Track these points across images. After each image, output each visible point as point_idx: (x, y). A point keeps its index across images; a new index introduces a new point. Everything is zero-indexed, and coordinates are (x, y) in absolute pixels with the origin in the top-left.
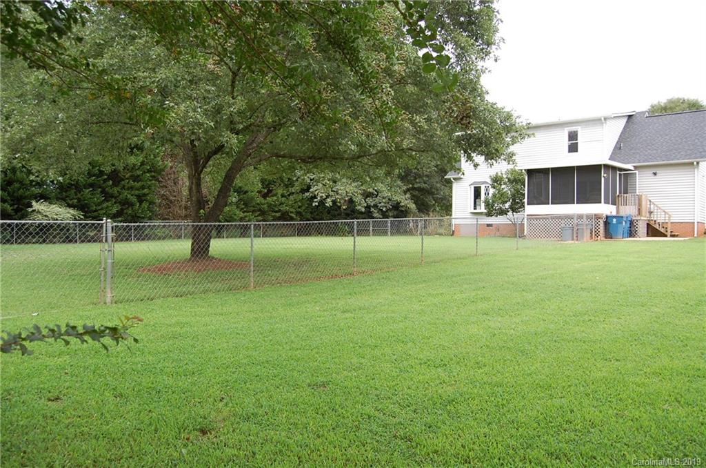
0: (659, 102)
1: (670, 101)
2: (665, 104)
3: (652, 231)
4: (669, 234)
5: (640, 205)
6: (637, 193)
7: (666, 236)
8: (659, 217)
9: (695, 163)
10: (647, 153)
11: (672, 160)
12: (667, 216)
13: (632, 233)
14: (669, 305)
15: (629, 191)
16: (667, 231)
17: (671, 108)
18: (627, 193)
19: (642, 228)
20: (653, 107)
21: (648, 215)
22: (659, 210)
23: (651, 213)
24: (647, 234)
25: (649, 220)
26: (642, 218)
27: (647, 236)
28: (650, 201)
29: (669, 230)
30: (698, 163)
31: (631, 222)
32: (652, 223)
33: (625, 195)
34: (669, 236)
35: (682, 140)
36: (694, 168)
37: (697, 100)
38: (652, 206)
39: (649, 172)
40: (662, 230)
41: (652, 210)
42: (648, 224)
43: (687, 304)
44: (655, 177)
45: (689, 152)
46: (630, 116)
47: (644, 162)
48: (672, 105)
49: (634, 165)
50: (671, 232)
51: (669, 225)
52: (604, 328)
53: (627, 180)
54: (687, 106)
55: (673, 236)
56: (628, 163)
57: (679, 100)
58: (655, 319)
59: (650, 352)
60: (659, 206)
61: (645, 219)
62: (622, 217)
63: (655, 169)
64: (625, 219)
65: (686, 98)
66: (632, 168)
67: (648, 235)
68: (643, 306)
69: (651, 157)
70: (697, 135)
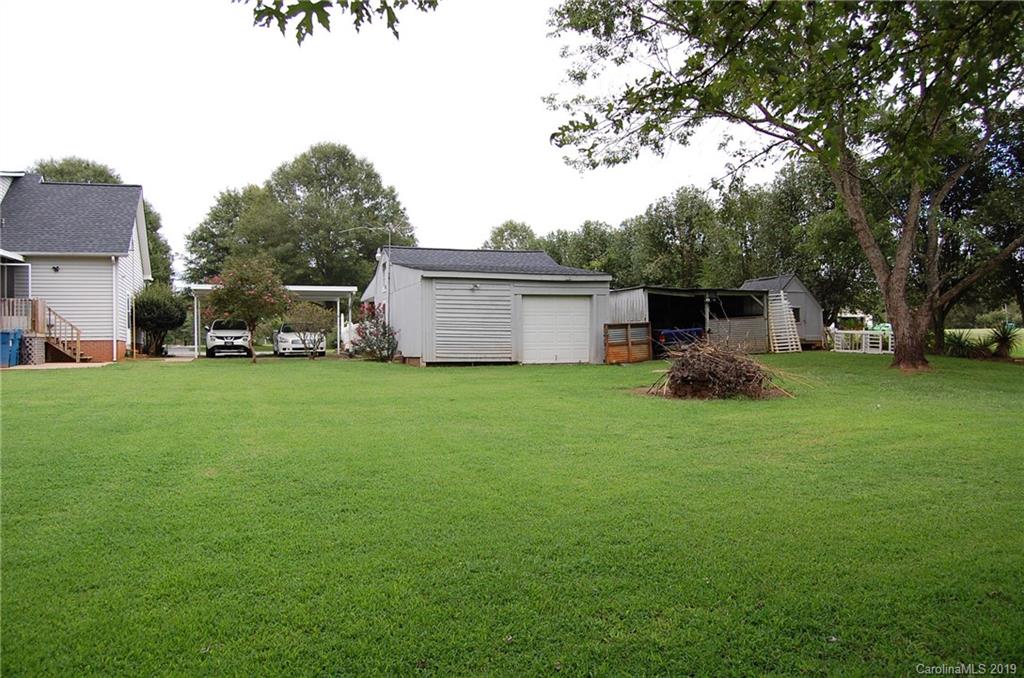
0: (52, 161)
1: (69, 163)
2: (60, 165)
3: (54, 354)
4: (78, 358)
5: (34, 315)
6: (30, 297)
7: (74, 361)
8: (63, 334)
9: (113, 258)
10: (43, 238)
11: (82, 251)
12: (74, 331)
13: (23, 358)
14: (127, 476)
15: (15, 293)
16: (75, 354)
17: (69, 173)
18: (13, 297)
19: (38, 350)
20: (44, 168)
21: (46, 331)
22: (63, 324)
23: (50, 326)
24: (46, 358)
25: (48, 338)
26: (38, 335)
27: (46, 362)
28: (49, 310)
29: (78, 352)
30: (116, 258)
31: (22, 341)
32: (52, 342)
33: (11, 300)
34: (78, 360)
35: (94, 223)
36: (112, 265)
37: (105, 168)
38: (53, 317)
39: (49, 266)
40: (68, 352)
41: (53, 323)
42: (46, 344)
43: (149, 470)
44: (57, 274)
45: (104, 242)
46: (15, 179)
47: (39, 251)
48: (71, 169)
49: (24, 253)
50: (81, 355)
51: (78, 345)
52: (47, 533)
53: (13, 276)
54: (92, 173)
55: (83, 361)
56: (14, 251)
57: (80, 162)
58: (116, 503)
59: (136, 561)
60: (63, 317)
61: (43, 336)
62: (8, 334)
63: (56, 262)
64: (12, 337)
65: (90, 162)
66: (21, 259)
67: (47, 360)
68: (90, 484)
69: (49, 244)
70: (115, 219)
